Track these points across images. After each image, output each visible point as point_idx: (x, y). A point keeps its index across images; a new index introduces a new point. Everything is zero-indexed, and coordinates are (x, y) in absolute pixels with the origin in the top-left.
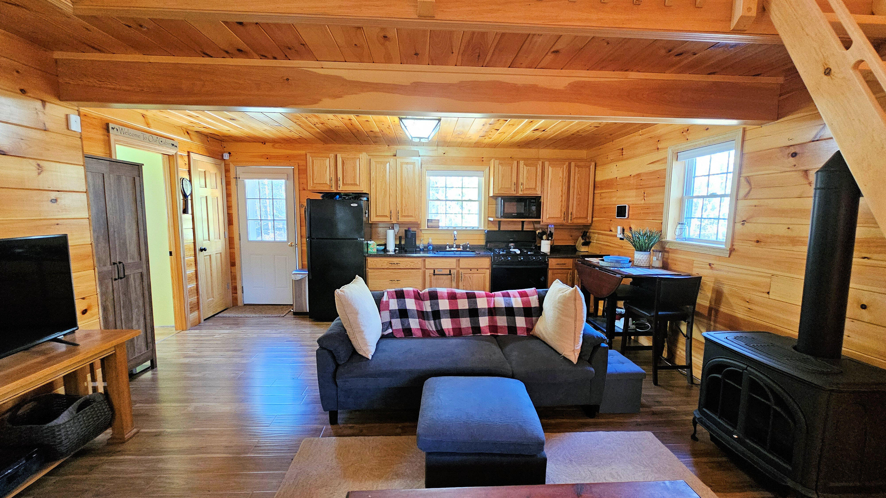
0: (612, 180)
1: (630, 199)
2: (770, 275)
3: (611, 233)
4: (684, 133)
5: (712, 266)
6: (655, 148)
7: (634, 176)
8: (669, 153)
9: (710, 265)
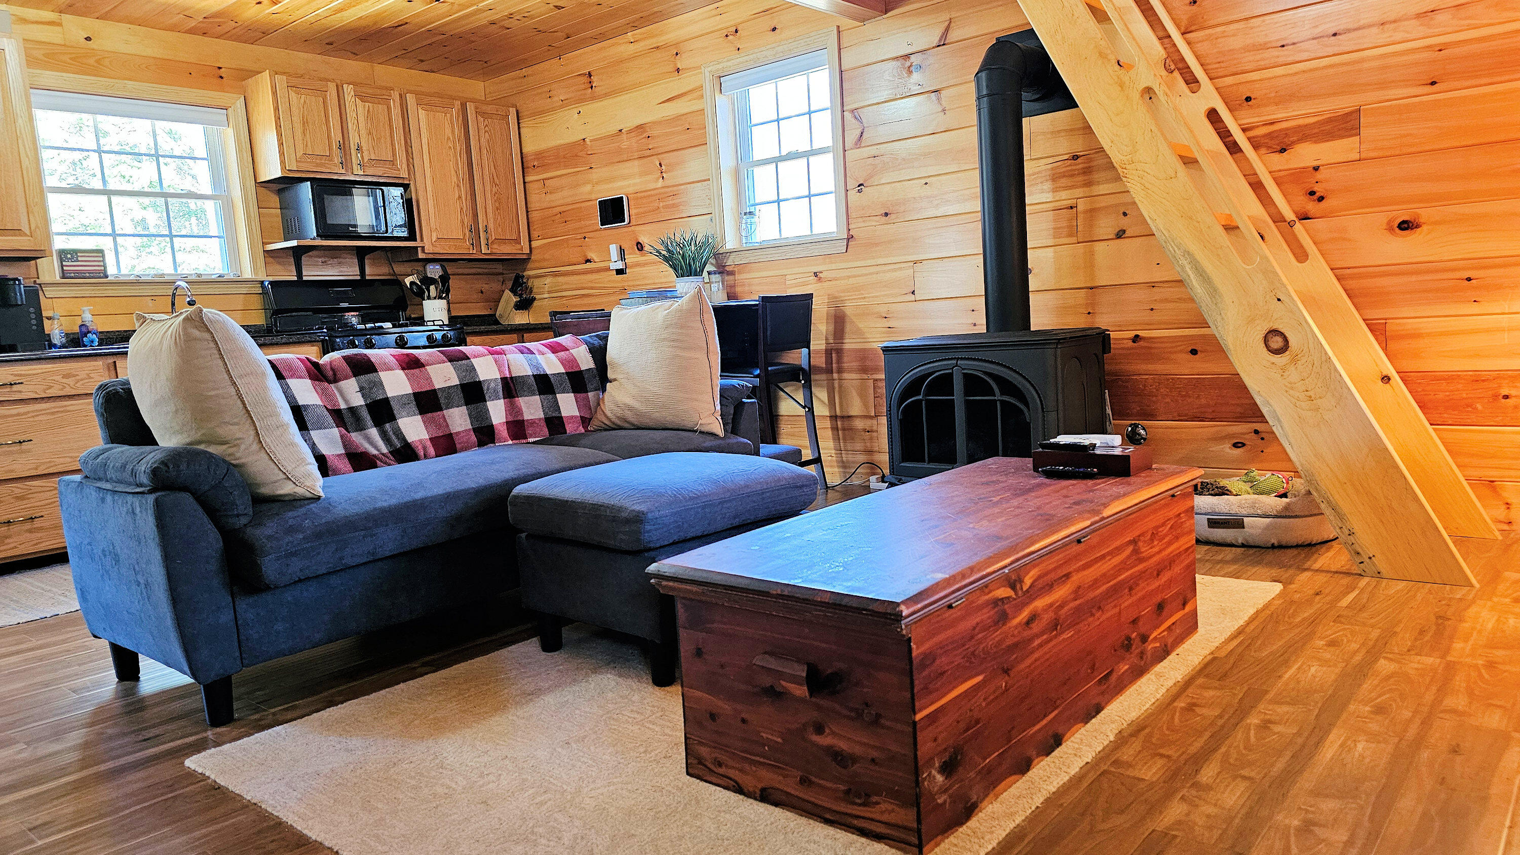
0: (574, 145)
1: (631, 182)
2: (912, 264)
3: (588, 265)
4: (730, 37)
5: (820, 275)
6: (671, 68)
7: (630, 132)
8: (705, 78)
9: (816, 274)
